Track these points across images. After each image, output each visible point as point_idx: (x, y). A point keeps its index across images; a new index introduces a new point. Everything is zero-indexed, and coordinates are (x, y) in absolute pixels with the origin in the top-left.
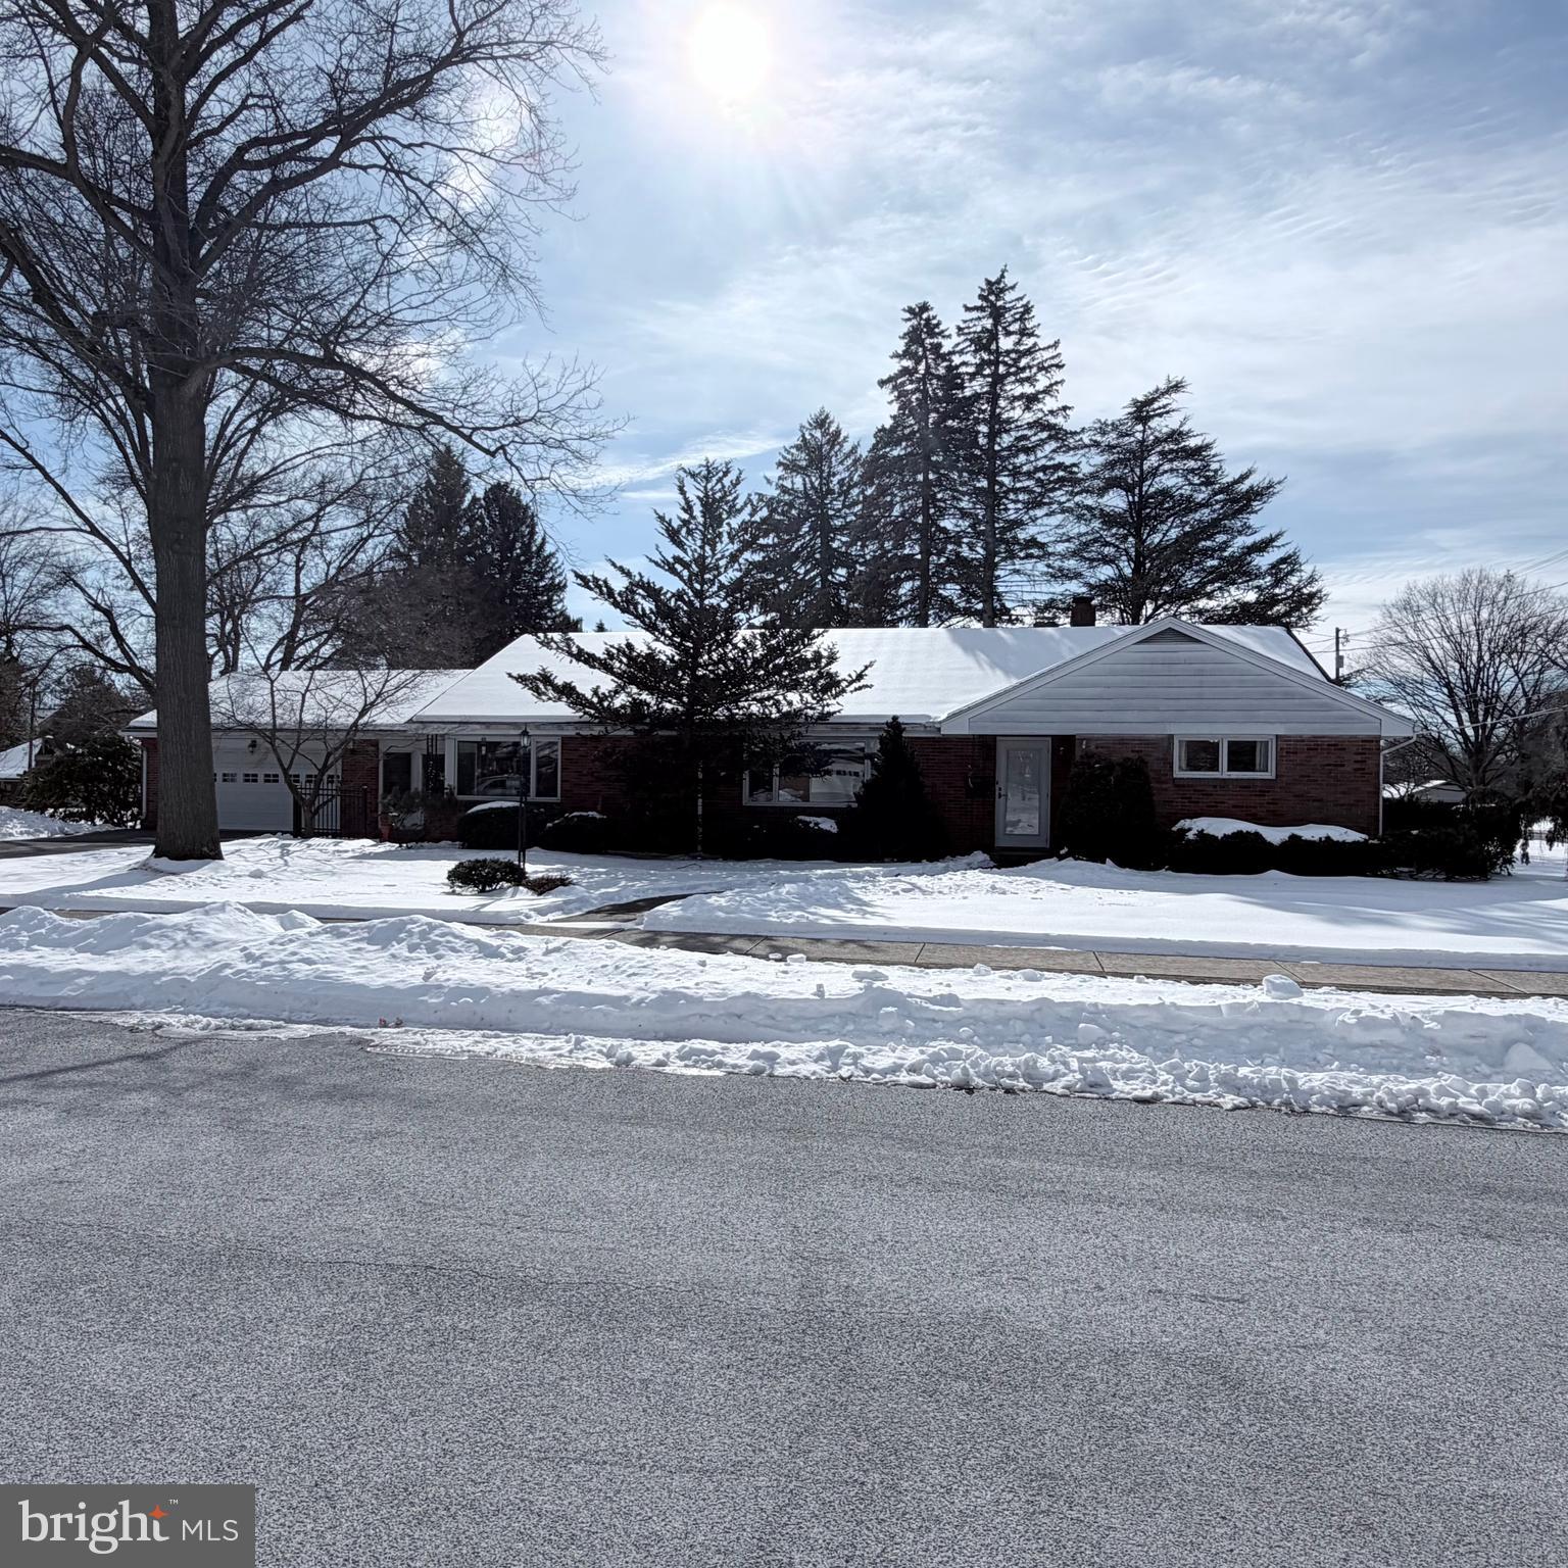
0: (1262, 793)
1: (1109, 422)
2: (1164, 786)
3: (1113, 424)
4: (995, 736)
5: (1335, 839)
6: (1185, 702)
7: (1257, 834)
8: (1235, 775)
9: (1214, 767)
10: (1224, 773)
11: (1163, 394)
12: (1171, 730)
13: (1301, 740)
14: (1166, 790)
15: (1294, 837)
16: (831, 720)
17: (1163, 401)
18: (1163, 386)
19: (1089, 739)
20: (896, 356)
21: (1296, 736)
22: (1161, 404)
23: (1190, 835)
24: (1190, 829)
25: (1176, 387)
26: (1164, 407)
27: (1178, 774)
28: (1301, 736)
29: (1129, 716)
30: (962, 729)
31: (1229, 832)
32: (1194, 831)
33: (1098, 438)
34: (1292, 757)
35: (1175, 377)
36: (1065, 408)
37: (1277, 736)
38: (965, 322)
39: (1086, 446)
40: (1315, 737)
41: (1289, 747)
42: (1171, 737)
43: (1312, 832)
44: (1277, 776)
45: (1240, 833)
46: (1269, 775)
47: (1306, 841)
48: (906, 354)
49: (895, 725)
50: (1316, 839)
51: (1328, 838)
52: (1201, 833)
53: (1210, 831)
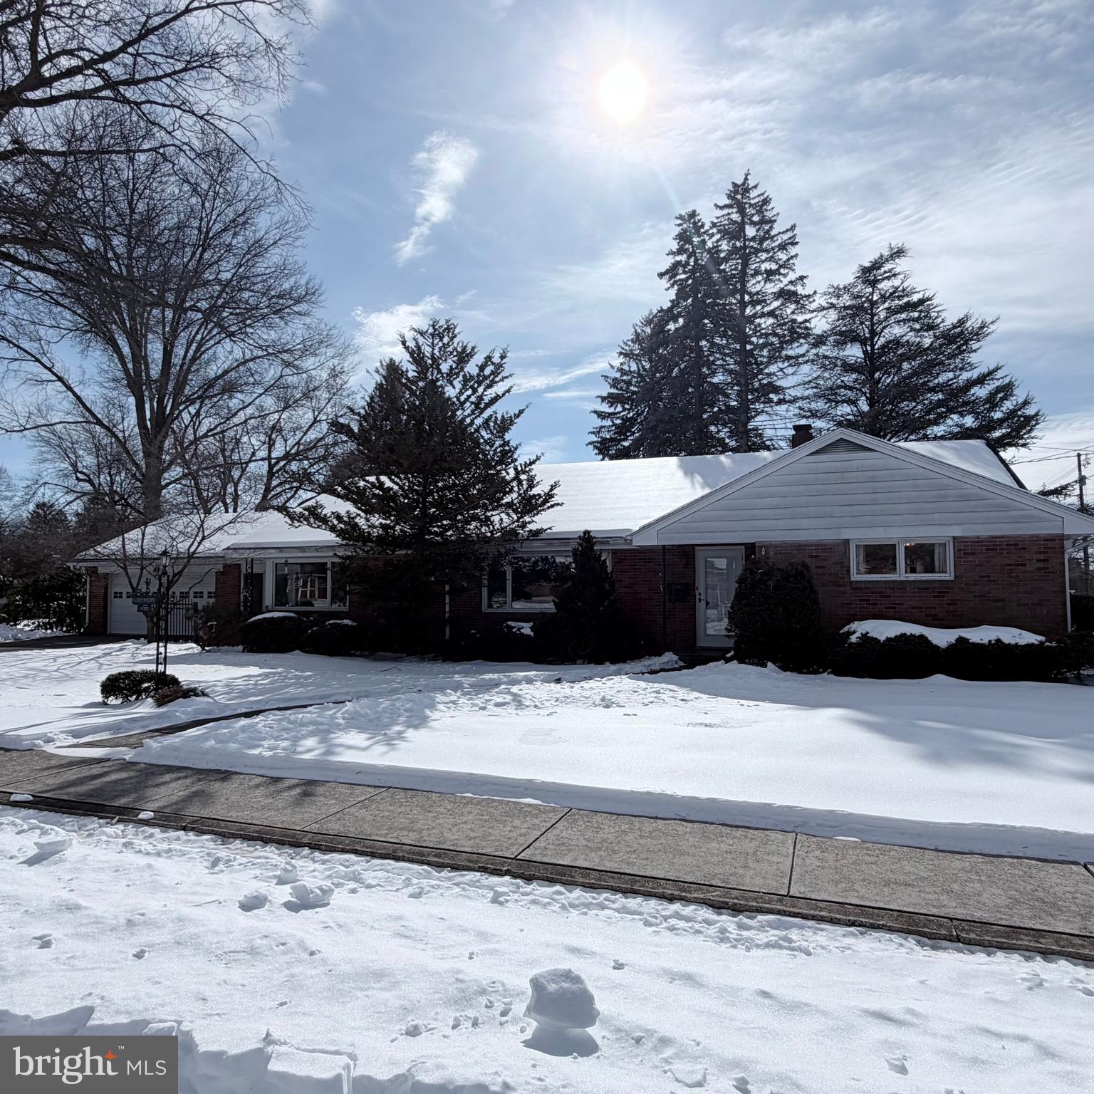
0: (941, 595)
1: (841, 287)
2: (842, 589)
3: (845, 288)
4: (693, 546)
5: (1006, 641)
6: (859, 507)
7: (922, 637)
8: (912, 577)
9: (893, 569)
10: (901, 574)
11: (887, 260)
12: (846, 535)
13: (977, 541)
14: (844, 592)
15: (961, 640)
16: (543, 536)
17: (887, 267)
18: (886, 253)
19: (768, 546)
20: (672, 253)
21: (974, 537)
22: (886, 269)
23: (853, 639)
24: (854, 632)
25: (899, 253)
26: (890, 271)
27: (855, 577)
28: (978, 537)
29: (804, 523)
30: (651, 541)
31: (892, 635)
32: (858, 634)
33: (834, 301)
34: (970, 558)
35: (896, 244)
36: (802, 278)
37: (954, 538)
38: (718, 218)
39: (824, 309)
40: (992, 537)
41: (965, 547)
42: (847, 542)
43: (981, 635)
44: (956, 577)
45: (904, 635)
46: (949, 576)
47: (974, 644)
48: (680, 251)
49: (587, 539)
50: (986, 641)
51: (998, 641)
52: (865, 637)
53: (873, 634)
